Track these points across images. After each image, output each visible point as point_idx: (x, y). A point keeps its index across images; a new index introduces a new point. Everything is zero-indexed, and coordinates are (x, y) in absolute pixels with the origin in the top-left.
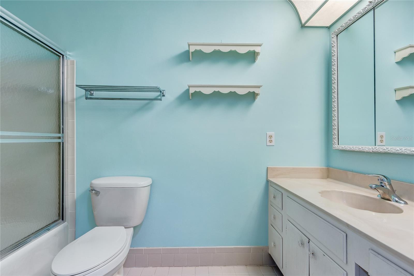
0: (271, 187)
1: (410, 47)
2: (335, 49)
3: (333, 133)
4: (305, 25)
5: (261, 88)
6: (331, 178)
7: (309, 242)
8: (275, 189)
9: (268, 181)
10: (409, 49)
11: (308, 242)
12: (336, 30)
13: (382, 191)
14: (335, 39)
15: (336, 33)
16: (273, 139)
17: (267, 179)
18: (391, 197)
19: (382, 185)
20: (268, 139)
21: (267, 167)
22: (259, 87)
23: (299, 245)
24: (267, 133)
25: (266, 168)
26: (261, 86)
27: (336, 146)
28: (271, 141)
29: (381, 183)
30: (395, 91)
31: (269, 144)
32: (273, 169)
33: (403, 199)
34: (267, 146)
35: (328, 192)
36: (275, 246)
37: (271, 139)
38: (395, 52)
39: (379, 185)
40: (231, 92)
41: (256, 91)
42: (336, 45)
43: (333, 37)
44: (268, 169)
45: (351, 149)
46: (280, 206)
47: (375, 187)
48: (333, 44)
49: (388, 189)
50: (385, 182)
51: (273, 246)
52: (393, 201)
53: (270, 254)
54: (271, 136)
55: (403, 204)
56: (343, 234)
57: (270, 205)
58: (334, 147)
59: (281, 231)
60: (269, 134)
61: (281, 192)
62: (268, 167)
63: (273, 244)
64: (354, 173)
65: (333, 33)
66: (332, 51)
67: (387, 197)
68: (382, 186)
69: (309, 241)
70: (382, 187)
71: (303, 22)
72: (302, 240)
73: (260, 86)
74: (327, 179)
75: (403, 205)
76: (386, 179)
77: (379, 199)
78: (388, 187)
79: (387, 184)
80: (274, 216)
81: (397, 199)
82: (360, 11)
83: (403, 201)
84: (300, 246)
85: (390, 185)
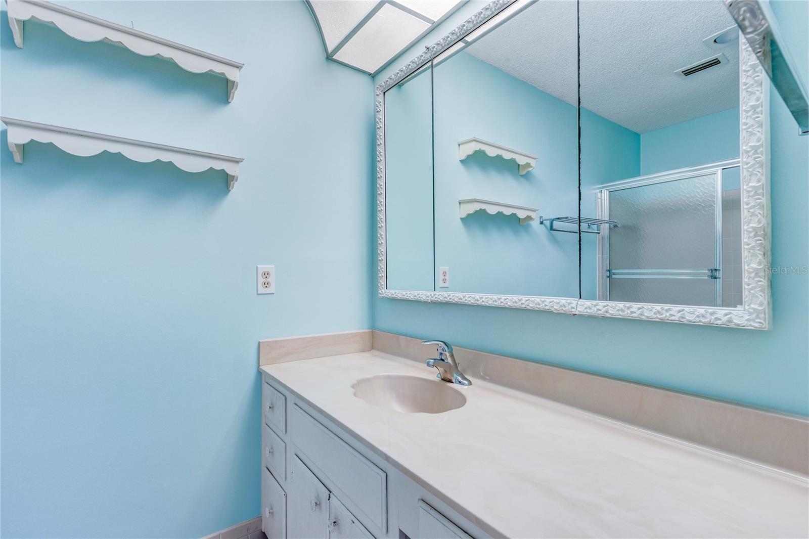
0: (267, 385)
1: (475, 141)
2: (382, 117)
3: (379, 268)
4: (333, 57)
5: (240, 164)
6: (377, 350)
7: (330, 497)
8: (273, 389)
9: (260, 373)
10: (474, 143)
11: (328, 498)
12: (383, 83)
13: (442, 369)
14: (380, 98)
15: (382, 89)
16: (271, 279)
17: (258, 367)
18: (453, 376)
19: (443, 358)
20: (261, 280)
21: (259, 342)
22: (236, 161)
23: (312, 509)
24: (258, 266)
25: (257, 343)
26: (242, 160)
27: (384, 292)
28: (266, 284)
29: (441, 354)
30: (460, 203)
31: (262, 290)
32: (272, 345)
33: (466, 377)
34: (258, 294)
35: (368, 380)
36: (271, 513)
37: (268, 280)
38: (459, 145)
39: (439, 359)
40: (158, 160)
41: (230, 169)
42: (382, 109)
43: (378, 93)
44: (261, 344)
45: (403, 297)
46: (283, 427)
47: (434, 362)
48: (378, 107)
49: (450, 364)
50: (445, 353)
51: (268, 514)
52: (456, 383)
53: (264, 533)
54: (266, 274)
55: (466, 385)
56: (381, 476)
57: (265, 425)
58: (380, 294)
59: (284, 478)
60: (263, 268)
61: (284, 396)
62: (261, 341)
63: (267, 510)
64: (408, 338)
65: (378, 88)
66: (377, 120)
67: (449, 377)
68: (443, 360)
69: (330, 495)
70: (441, 361)
71: (330, 50)
72: (318, 495)
73: (239, 160)
74: (372, 351)
75: (466, 387)
76: (446, 349)
77: (438, 381)
78: (450, 360)
79: (448, 355)
80: (272, 448)
81: (460, 379)
82: (414, 59)
83: (466, 379)
84: (314, 509)
85: (452, 356)
